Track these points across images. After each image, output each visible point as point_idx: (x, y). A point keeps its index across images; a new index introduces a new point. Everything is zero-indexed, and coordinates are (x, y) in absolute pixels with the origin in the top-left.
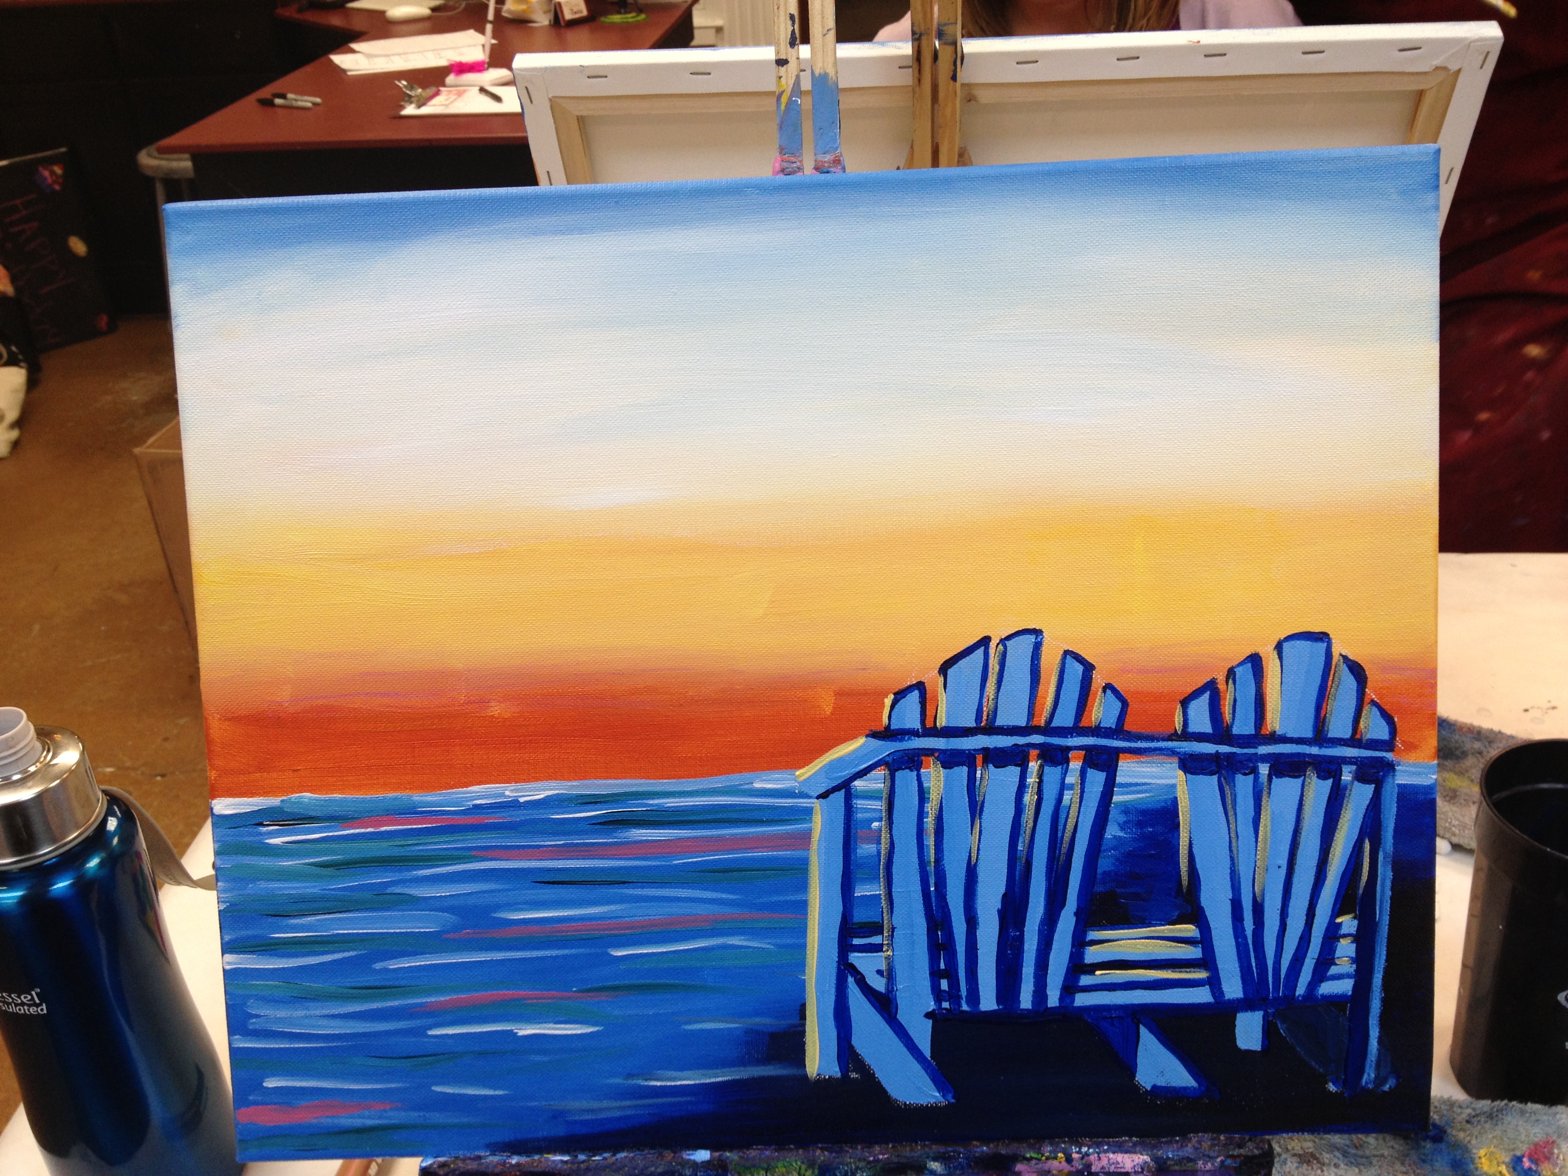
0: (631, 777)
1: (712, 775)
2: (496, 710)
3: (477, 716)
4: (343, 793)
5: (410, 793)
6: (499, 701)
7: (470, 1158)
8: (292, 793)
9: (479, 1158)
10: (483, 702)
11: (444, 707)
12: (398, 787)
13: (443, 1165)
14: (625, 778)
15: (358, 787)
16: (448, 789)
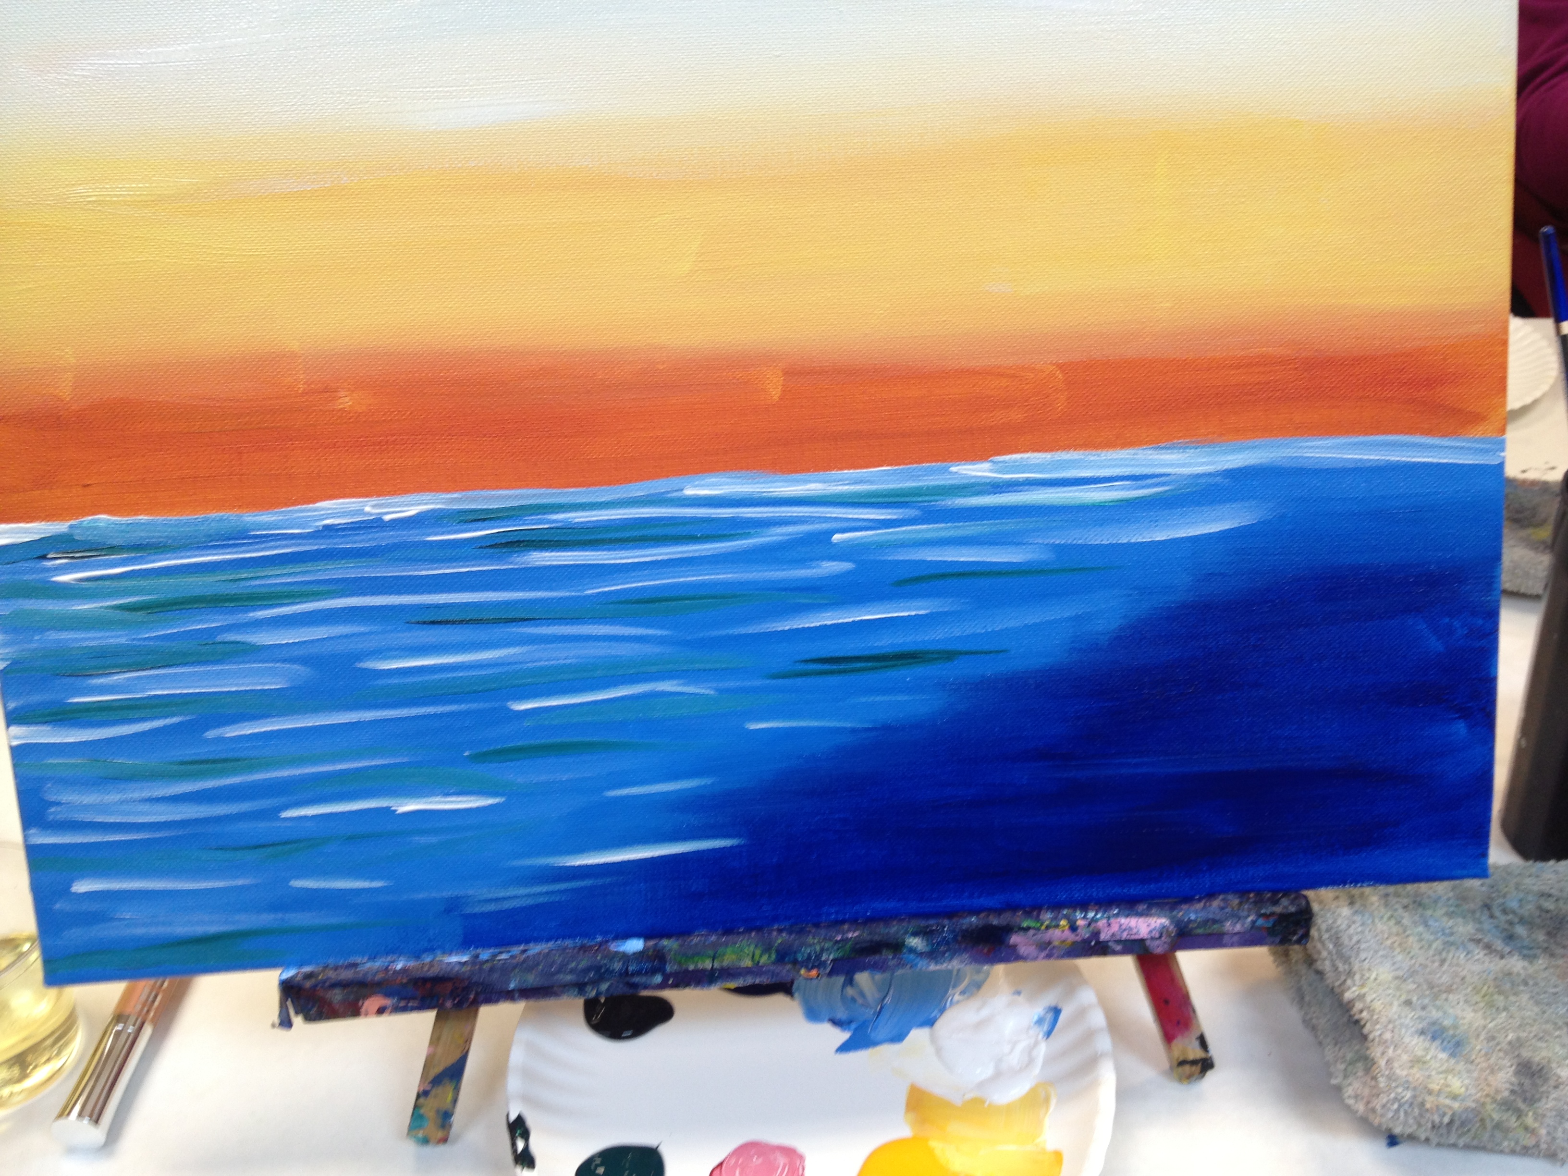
0: (527, 486)
1: (630, 482)
2: (346, 401)
3: (321, 410)
4: (151, 515)
5: (238, 513)
6: (349, 390)
7: (341, 967)
8: (84, 516)
9: (355, 965)
10: (328, 391)
11: (277, 398)
12: (221, 505)
13: (309, 976)
14: (520, 487)
15: (171, 507)
16: (289, 506)
